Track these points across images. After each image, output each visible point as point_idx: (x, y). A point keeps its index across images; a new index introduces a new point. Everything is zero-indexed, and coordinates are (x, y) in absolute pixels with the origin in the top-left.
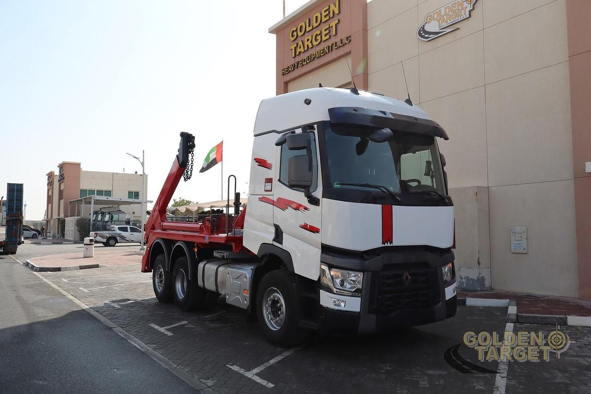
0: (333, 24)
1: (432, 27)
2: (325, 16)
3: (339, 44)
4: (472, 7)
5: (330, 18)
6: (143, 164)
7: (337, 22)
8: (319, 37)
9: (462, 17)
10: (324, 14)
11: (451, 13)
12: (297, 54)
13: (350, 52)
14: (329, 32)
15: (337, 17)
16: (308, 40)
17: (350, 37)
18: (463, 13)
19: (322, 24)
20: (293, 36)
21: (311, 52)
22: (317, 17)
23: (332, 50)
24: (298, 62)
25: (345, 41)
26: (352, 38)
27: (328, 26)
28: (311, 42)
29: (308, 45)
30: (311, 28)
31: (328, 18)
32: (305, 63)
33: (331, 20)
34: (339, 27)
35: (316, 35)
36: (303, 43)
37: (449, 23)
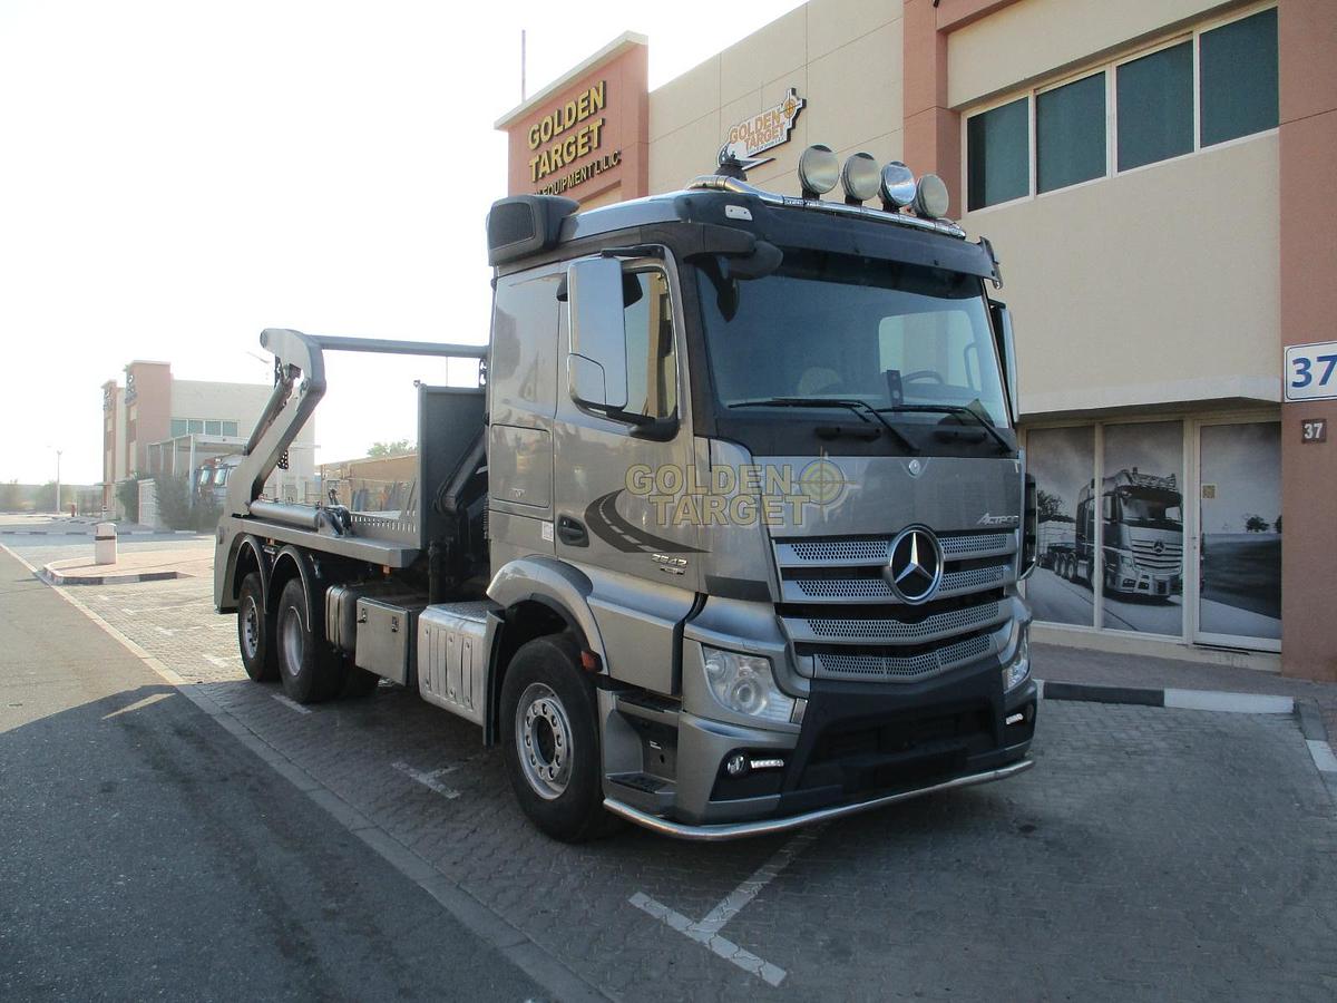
0: (594, 127)
2: (583, 110)
3: (603, 165)
4: (791, 122)
5: (590, 115)
7: (601, 122)
8: (573, 149)
10: (581, 106)
11: (764, 131)
12: (540, 175)
14: (589, 138)
15: (601, 114)
16: (556, 151)
17: (620, 154)
18: (779, 133)
19: (579, 125)
20: (533, 140)
21: (562, 175)
22: (570, 110)
23: (592, 176)
24: (542, 192)
25: (612, 162)
27: (586, 130)
28: (561, 155)
29: (556, 161)
30: (561, 129)
31: (586, 113)
33: (592, 118)
34: (604, 130)
35: (569, 144)
36: (548, 155)
37: (760, 147)
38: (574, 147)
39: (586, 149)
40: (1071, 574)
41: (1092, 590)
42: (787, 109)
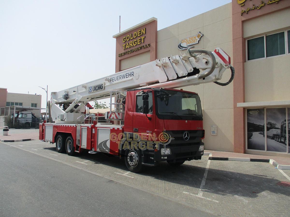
0: (143, 38)
1: (184, 45)
2: (139, 34)
3: (145, 46)
4: (199, 39)
5: (141, 35)
6: (47, 92)
8: (136, 43)
9: (195, 43)
11: (191, 41)
12: (126, 48)
13: (150, 50)
14: (141, 41)
15: (144, 35)
16: (131, 43)
17: (150, 44)
18: (196, 41)
19: (138, 37)
20: (124, 40)
21: (133, 48)
22: (135, 34)
23: (142, 49)
24: (126, 52)
25: (147, 46)
27: (140, 39)
28: (133, 44)
29: (131, 45)
30: (132, 38)
31: (140, 35)
32: (130, 53)
34: (145, 39)
35: (135, 42)
36: (128, 44)
37: (190, 44)
38: (136, 42)
39: (140, 43)
40: (279, 141)
41: (286, 145)
42: (198, 36)
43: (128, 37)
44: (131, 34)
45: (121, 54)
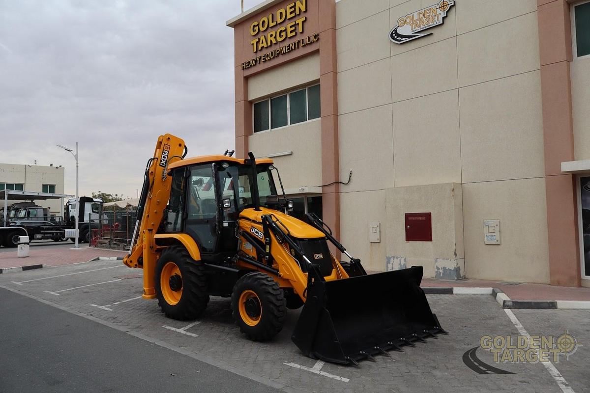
0: (300, 21)
1: (405, 30)
2: (291, 13)
3: (306, 42)
4: (445, 13)
5: (296, 15)
6: (76, 157)
7: (304, 19)
8: (284, 34)
9: (435, 23)
10: (289, 11)
11: (424, 19)
12: (260, 49)
13: (319, 50)
14: (296, 29)
15: (303, 15)
16: (271, 35)
17: (318, 35)
18: (436, 19)
19: (287, 21)
20: (254, 31)
21: (277, 48)
22: (281, 13)
23: (298, 48)
24: (261, 57)
25: (313, 39)
26: (320, 37)
27: (294, 23)
28: (275, 37)
29: (271, 41)
30: (275, 23)
31: (293, 15)
32: (269, 58)
33: (297, 17)
34: (306, 25)
35: (281, 32)
36: (265, 38)
37: (423, 27)
38: (285, 32)
42: (443, 7)
43: (264, 22)
44: (271, 16)
45: (249, 62)
